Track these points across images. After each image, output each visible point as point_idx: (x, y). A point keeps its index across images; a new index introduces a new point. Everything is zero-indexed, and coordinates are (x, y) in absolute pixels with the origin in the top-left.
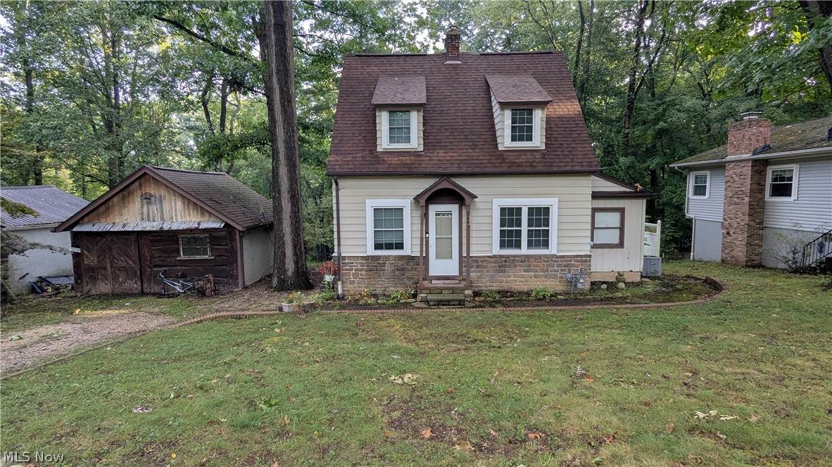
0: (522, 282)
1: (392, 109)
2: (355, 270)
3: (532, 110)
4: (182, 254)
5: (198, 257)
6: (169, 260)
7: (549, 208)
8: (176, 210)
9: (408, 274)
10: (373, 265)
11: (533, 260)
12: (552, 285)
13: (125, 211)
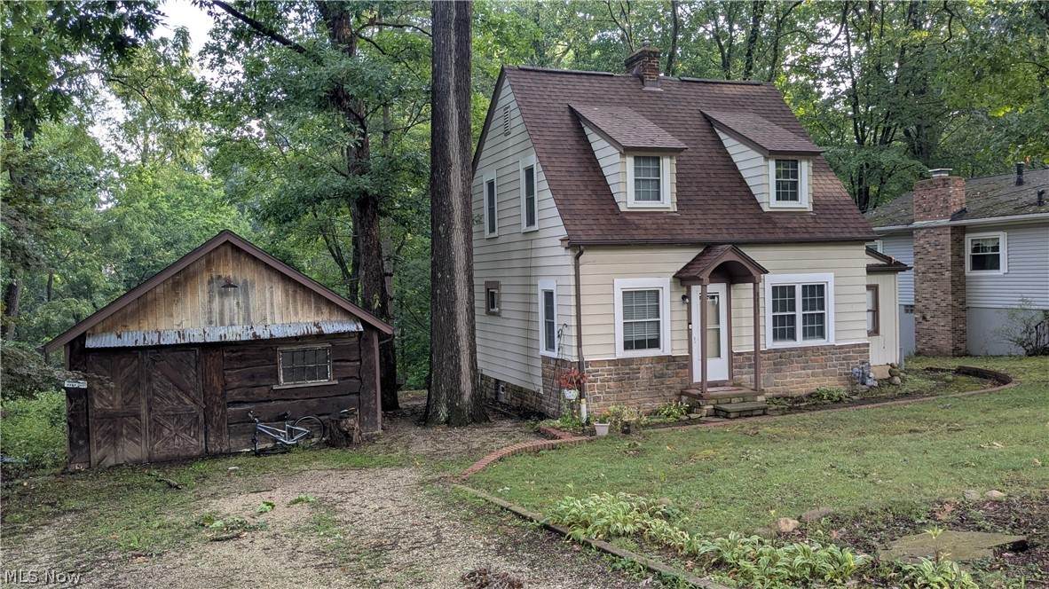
0: (799, 383)
1: (638, 154)
2: (601, 381)
3: (796, 161)
4: (282, 380)
5: (310, 383)
6: (256, 391)
7: (823, 285)
8: (272, 304)
9: (668, 382)
10: (624, 371)
11: (810, 353)
12: (830, 383)
13: (176, 309)
